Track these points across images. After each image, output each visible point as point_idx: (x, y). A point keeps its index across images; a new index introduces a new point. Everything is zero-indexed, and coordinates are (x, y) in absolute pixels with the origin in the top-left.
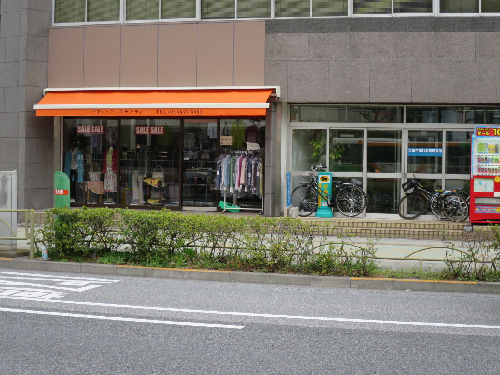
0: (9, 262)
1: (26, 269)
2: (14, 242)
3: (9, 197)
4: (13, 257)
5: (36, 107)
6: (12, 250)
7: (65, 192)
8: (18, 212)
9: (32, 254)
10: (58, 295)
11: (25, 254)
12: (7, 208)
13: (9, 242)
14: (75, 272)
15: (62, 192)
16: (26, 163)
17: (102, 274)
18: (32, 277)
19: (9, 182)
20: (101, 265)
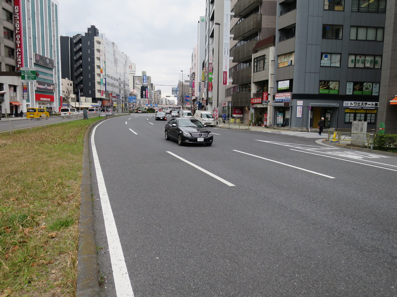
0: (359, 149)
1: (364, 151)
2: (364, 143)
3: (363, 129)
4: (362, 147)
5: (390, 101)
6: (363, 146)
7: (383, 129)
8: (367, 134)
9: (368, 147)
10: (361, 158)
11: (366, 147)
12: (362, 133)
13: (362, 143)
14: (380, 154)
15: (381, 129)
16: (386, 120)
17: (389, 155)
18: (360, 153)
19: (364, 125)
20: (390, 153)
